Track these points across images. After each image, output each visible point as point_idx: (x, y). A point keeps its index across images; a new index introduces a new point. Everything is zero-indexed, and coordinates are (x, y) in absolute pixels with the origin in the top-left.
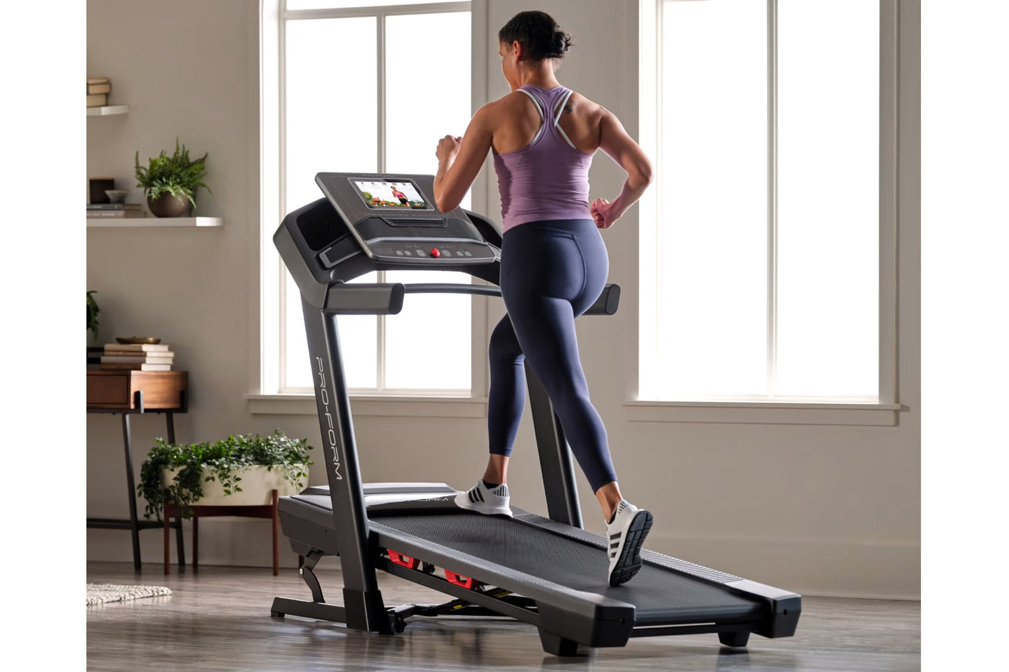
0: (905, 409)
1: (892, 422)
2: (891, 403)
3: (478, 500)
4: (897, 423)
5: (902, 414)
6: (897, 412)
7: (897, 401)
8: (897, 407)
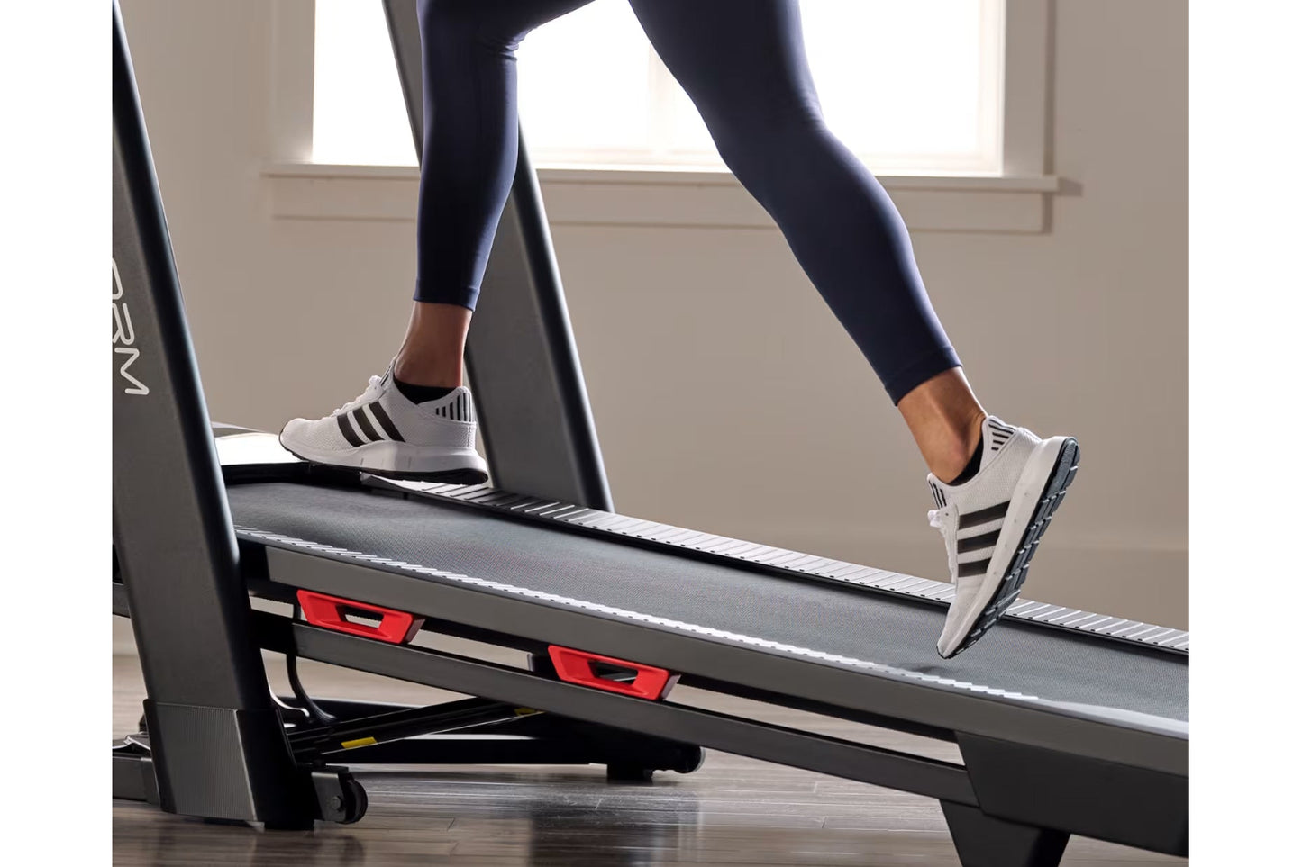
0: (1070, 188)
1: (1035, 220)
2: (1033, 173)
3: (373, 436)
4: (1048, 225)
5: (1060, 203)
6: (1048, 197)
7: (1049, 168)
8: (1051, 183)
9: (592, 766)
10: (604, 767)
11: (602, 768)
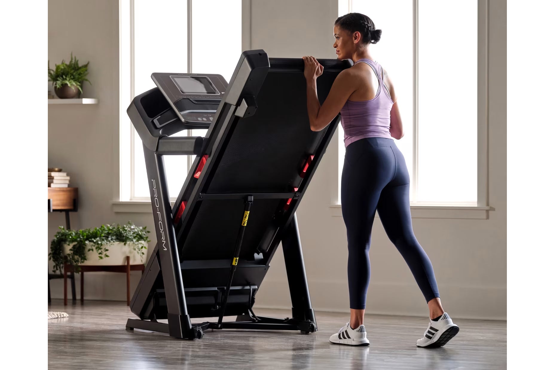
0: (493, 209)
1: (484, 216)
2: (484, 206)
4: (488, 218)
5: (490, 212)
6: (487, 211)
7: (488, 204)
8: (487, 208)
9: (298, 331)
10: (300, 331)
11: (299, 331)
